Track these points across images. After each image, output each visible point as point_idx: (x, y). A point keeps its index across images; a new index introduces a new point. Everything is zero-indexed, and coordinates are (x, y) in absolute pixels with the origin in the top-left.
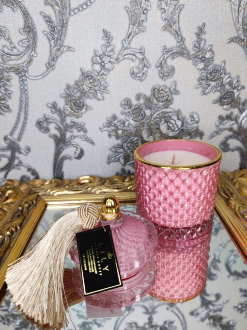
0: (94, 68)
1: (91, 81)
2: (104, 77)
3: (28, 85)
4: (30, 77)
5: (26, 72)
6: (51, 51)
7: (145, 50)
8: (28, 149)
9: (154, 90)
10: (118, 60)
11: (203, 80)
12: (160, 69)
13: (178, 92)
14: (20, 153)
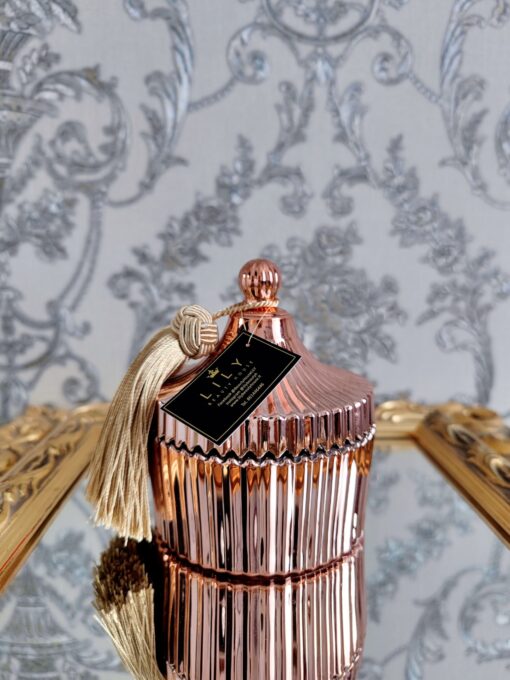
0: (219, 193)
1: (213, 214)
2: (235, 209)
3: (105, 215)
5: (104, 194)
6: (151, 164)
7: (304, 170)
8: (86, 328)
9: (318, 234)
10: (260, 183)
11: (401, 222)
12: (329, 201)
13: (359, 241)
14: (72, 334)
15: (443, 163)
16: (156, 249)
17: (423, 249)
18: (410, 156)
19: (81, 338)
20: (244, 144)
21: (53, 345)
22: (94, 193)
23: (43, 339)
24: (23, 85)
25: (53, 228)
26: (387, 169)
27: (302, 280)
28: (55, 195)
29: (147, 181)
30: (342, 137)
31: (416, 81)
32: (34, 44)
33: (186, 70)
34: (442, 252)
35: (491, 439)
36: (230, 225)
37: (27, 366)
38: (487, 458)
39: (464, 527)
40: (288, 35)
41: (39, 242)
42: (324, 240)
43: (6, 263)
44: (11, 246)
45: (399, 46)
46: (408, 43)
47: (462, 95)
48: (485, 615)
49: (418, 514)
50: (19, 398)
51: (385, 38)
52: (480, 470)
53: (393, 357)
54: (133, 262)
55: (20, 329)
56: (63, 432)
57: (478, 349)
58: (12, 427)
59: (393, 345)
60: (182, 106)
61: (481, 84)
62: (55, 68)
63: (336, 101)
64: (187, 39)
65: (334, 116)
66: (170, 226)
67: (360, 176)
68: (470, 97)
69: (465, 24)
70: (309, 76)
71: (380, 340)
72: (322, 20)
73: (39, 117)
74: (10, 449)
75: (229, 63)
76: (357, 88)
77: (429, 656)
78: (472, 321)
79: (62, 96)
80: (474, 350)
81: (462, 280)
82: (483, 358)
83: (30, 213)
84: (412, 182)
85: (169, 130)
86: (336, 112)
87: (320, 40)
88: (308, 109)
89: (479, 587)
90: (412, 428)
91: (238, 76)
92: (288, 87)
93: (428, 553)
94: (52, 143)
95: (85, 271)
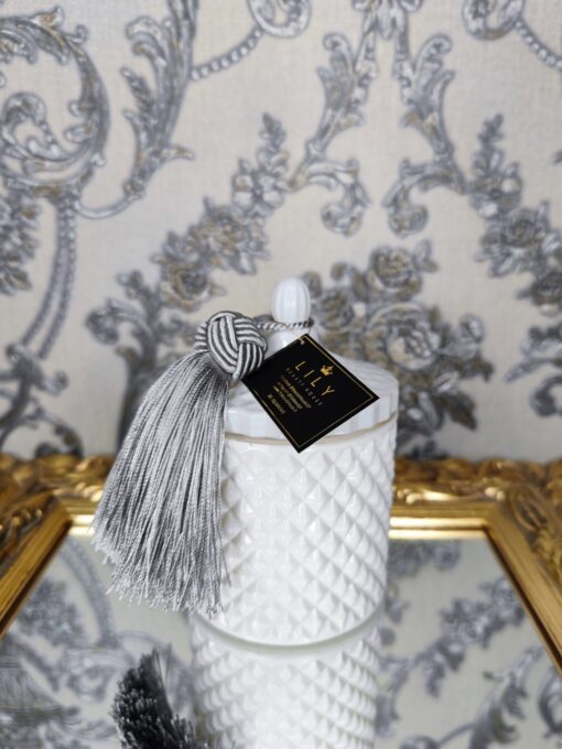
0: (237, 199)
1: (228, 228)
2: (260, 221)
3: (77, 230)
4: (84, 212)
5: (75, 198)
7: (359, 167)
8: (62, 381)
9: (375, 258)
10: (295, 185)
11: (495, 242)
12: (392, 211)
13: (432, 267)
14: (42, 388)
19: (56, 394)
21: (20, 400)
22: (62, 197)
23: (3, 393)
25: (8, 247)
26: (478, 165)
29: (134, 181)
31: (527, 32)
36: (253, 244)
42: (383, 266)
59: (471, 405)
65: (402, 88)
66: (169, 245)
67: (437, 175)
70: (368, 23)
76: (440, 44)
84: (513, 184)
86: (407, 81)
91: (264, 23)
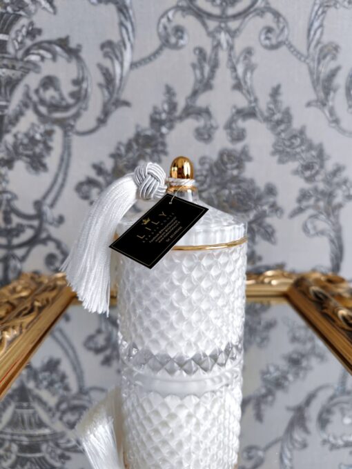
1: (148, 140)
2: (164, 137)
3: (73, 141)
5: (72, 127)
6: (105, 105)
7: (212, 110)
8: (61, 220)
9: (221, 154)
10: (181, 118)
11: (280, 146)
12: (229, 131)
13: (250, 159)
14: (51, 224)
15: (309, 104)
16: (109, 165)
17: (294, 165)
18: (286, 99)
19: (57, 226)
20: (169, 91)
21: (39, 230)
22: (66, 126)
23: (31, 227)
24: (16, 51)
25: (38, 150)
26: (270, 109)
27: (210, 186)
28: (39, 127)
29: (102, 117)
30: (238, 86)
31: (290, 46)
32: (24, 21)
33: (129, 39)
34: (308, 167)
35: (340, 297)
36: (160, 148)
37: (20, 246)
38: (335, 310)
39: (321, 357)
40: (200, 15)
41: (28, 160)
42: (225, 158)
43: (6, 174)
44: (9, 163)
45: (278, 22)
46: (284, 19)
47: (322, 57)
48: (335, 418)
49: (289, 348)
50: (15, 268)
51: (269, 16)
52: (331, 318)
53: (273, 239)
54: (92, 174)
55: (16, 220)
56: (44, 291)
57: (333, 234)
58: (10, 287)
59: (273, 232)
60: (127, 65)
61: (336, 48)
62: (39, 39)
63: (234, 61)
64: (130, 18)
65: (232, 72)
66: (118, 149)
67: (250, 113)
68: (328, 58)
69: (325, 6)
70: (215, 43)
71: (264, 228)
72: (224, 4)
73: (28, 73)
74: (8, 302)
75: (159, 35)
76: (249, 52)
77: (297, 445)
78: (328, 215)
79: (43, 58)
80: (330, 236)
81: (321, 186)
82: (336, 241)
83: (22, 140)
84: (287, 117)
85: (117, 81)
86: (234, 69)
87: (223, 18)
88: (215, 66)
89: (332, 398)
90: (285, 289)
91: (165, 43)
92: (201, 52)
93: (296, 375)
94: (37, 91)
95: (60, 180)
